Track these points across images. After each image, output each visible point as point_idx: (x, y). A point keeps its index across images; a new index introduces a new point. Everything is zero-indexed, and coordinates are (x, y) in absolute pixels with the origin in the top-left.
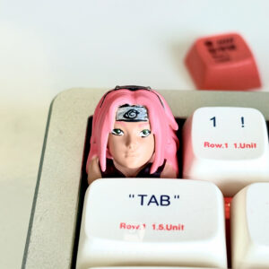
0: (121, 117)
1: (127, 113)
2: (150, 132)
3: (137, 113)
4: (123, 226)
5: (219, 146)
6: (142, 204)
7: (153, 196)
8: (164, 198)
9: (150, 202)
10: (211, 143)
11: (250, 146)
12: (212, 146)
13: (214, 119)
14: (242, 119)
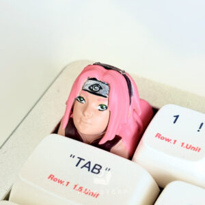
0: (87, 88)
1: (92, 86)
2: (107, 108)
3: (101, 88)
4: (51, 177)
5: (168, 140)
6: (77, 165)
7: (89, 163)
8: (97, 167)
9: (85, 166)
10: (162, 136)
11: (194, 149)
12: (163, 138)
13: (177, 117)
14: (202, 124)
